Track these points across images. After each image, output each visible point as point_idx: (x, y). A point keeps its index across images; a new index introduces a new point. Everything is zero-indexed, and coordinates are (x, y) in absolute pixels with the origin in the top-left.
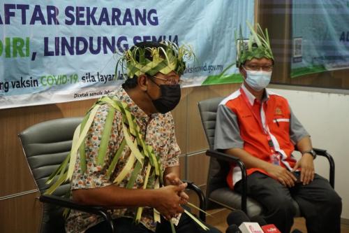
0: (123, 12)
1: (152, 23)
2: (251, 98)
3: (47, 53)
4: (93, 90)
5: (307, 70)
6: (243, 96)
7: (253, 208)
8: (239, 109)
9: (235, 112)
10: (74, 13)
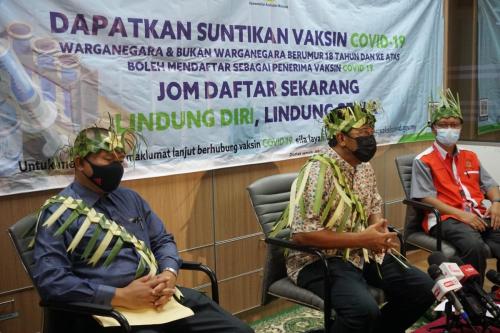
0: (329, 83)
1: (354, 92)
2: (443, 153)
3: (268, 120)
4: (305, 149)
5: (492, 127)
6: (436, 152)
7: (447, 250)
8: (432, 163)
9: (429, 166)
10: (288, 86)
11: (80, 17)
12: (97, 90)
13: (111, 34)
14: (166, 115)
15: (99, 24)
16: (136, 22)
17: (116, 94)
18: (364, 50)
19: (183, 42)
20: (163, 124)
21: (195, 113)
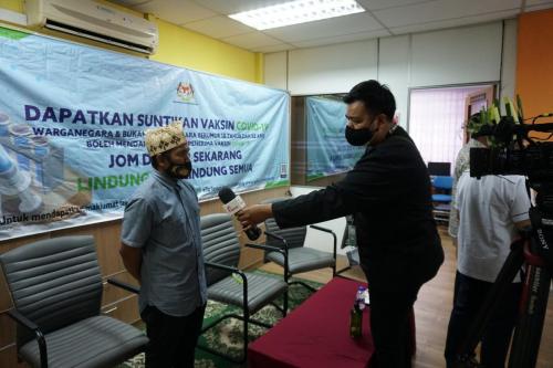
0: (224, 153)
1: (239, 158)
10: (198, 155)
11: (50, 110)
12: (62, 162)
13: (74, 121)
14: (114, 177)
15: (65, 114)
16: (93, 113)
17: (77, 164)
18: (244, 132)
19: (128, 127)
20: (113, 184)
21: (136, 175)
